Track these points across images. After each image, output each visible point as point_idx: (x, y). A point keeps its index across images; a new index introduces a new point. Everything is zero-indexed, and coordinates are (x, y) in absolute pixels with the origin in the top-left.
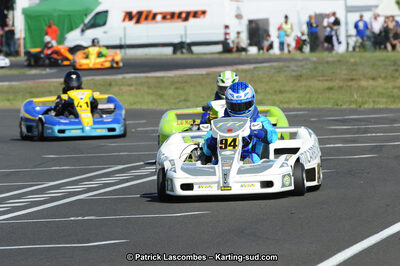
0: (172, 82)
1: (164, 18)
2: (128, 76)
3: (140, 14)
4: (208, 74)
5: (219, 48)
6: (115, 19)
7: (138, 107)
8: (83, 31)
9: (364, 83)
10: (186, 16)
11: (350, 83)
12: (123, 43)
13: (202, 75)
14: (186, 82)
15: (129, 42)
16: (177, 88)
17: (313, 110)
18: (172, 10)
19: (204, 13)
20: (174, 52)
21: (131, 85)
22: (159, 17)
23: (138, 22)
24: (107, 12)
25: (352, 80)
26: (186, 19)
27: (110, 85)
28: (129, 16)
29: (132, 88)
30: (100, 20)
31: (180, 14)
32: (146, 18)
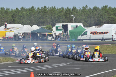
1: (99, 33)
3: (94, 32)
5: (111, 40)
6: (89, 33)
8: (81, 36)
10: (104, 33)
12: (90, 38)
15: (91, 38)
18: (101, 32)
19: (108, 32)
20: (101, 41)
22: (98, 33)
23: (93, 34)
24: (87, 32)
26: (104, 34)
28: (92, 33)
30: (85, 34)
31: (103, 32)
32: (95, 33)
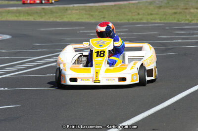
0: (97, 9)
2: (76, 5)
4: (115, 5)
7: (80, 20)
9: (192, 11)
11: (185, 11)
13: (112, 5)
14: (104, 9)
16: (99, 12)
17: (167, 23)
21: (77, 10)
25: (186, 9)
27: (67, 10)
29: (78, 11)
